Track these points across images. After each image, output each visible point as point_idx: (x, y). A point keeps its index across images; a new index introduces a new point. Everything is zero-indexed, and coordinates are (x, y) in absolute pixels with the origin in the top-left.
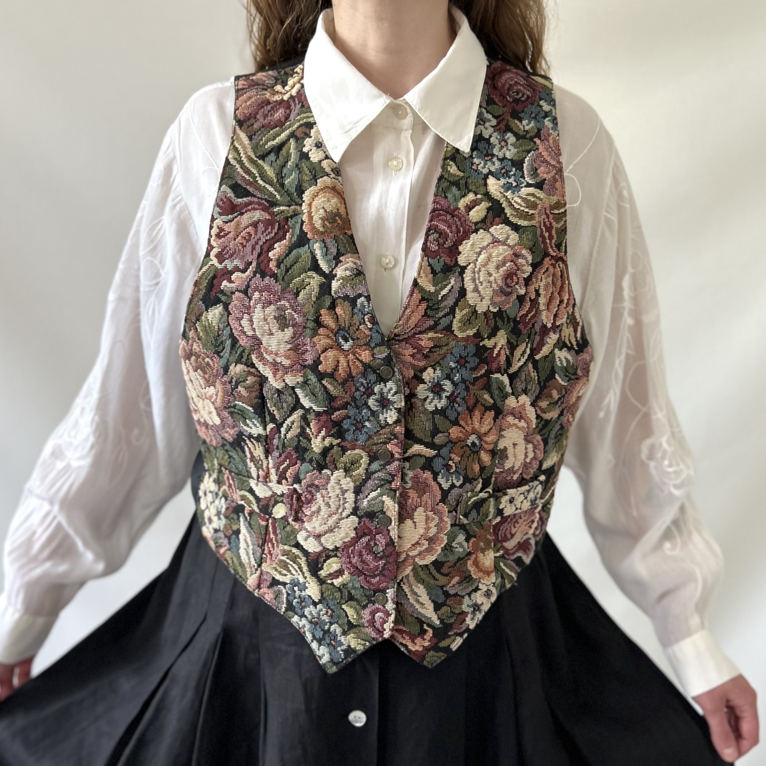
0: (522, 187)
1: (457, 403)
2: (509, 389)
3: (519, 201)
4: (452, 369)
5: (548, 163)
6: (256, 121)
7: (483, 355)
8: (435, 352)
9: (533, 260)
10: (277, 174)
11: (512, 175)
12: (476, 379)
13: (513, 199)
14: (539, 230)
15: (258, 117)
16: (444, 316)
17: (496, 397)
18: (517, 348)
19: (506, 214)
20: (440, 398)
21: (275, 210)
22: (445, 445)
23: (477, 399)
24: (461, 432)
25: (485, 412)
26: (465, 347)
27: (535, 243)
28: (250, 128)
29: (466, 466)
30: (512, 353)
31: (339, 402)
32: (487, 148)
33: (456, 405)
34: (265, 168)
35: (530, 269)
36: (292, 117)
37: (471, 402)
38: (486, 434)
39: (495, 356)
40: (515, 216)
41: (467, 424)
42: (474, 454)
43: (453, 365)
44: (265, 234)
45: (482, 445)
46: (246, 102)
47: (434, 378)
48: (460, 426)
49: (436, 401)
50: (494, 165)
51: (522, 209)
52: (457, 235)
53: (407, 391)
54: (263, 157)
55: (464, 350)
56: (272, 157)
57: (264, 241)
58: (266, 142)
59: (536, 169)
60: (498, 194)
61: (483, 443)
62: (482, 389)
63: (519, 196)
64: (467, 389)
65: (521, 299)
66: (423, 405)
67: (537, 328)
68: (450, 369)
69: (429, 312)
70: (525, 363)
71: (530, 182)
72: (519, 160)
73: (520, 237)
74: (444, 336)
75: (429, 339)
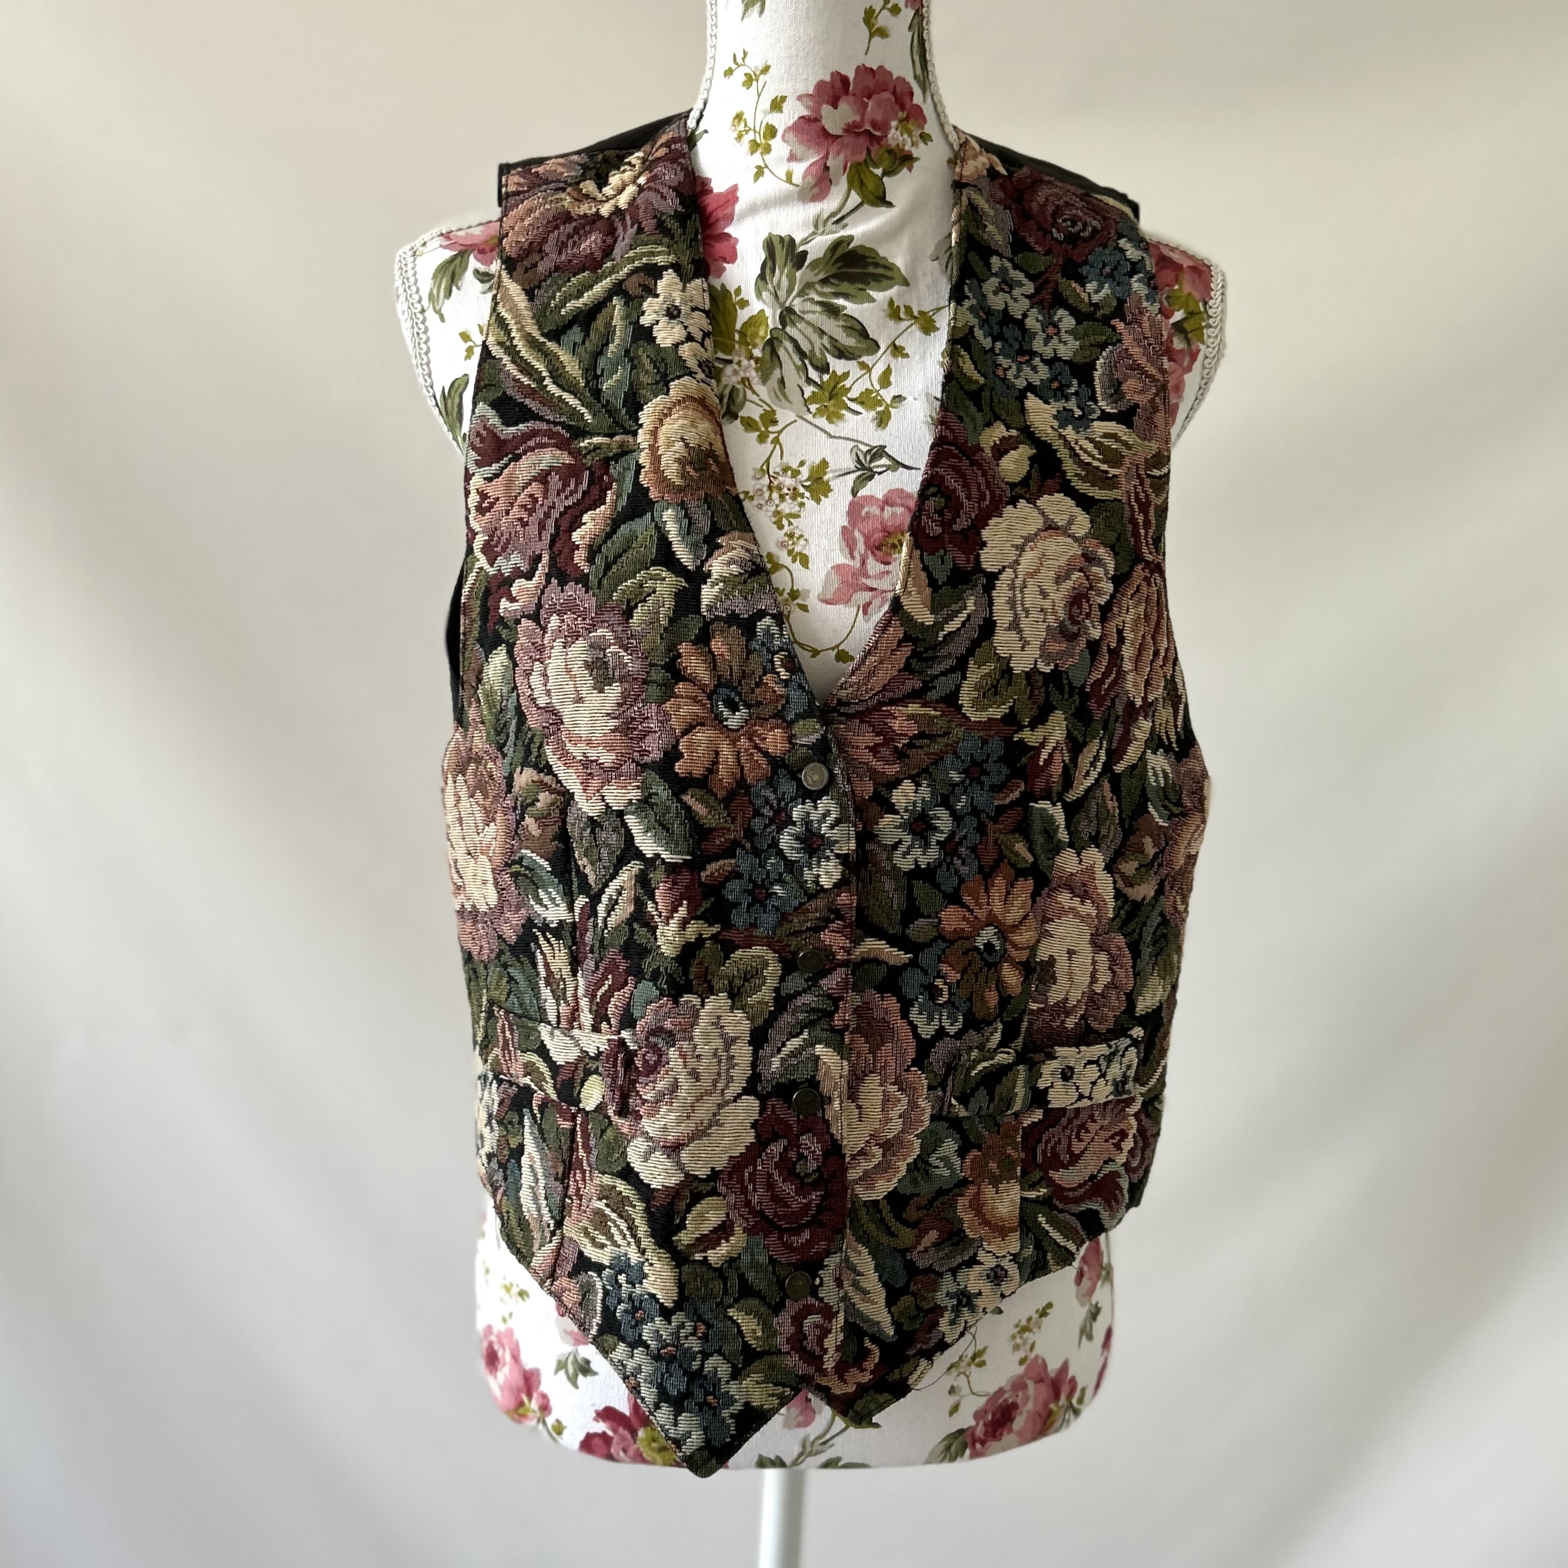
0: (1093, 420)
1: (959, 857)
2: (1063, 835)
3: (1090, 447)
4: (954, 785)
5: (1143, 372)
6: (542, 258)
7: (1019, 761)
8: (921, 747)
9: (1116, 569)
10: (586, 371)
11: (1073, 394)
12: (1001, 810)
13: (1076, 443)
14: (1127, 508)
15: (547, 248)
16: (944, 674)
17: (1038, 850)
18: (1086, 749)
19: (1064, 473)
20: (926, 845)
21: (582, 444)
22: (930, 944)
23: (1001, 852)
24: (964, 918)
25: (1016, 879)
26: (984, 742)
27: (1120, 534)
28: (529, 274)
29: (972, 993)
30: (1074, 760)
31: (719, 842)
32: (1020, 339)
33: (957, 862)
34: (562, 358)
35: (1109, 587)
36: (617, 252)
37: (989, 859)
38: (1015, 927)
39: (1041, 763)
40: (1084, 479)
41: (978, 903)
42: (989, 969)
43: (955, 776)
44: (563, 496)
45: (1006, 951)
46: (522, 220)
47: (915, 803)
48: (963, 905)
49: (917, 852)
50: (1036, 372)
51: (1096, 463)
52: (980, 506)
53: (860, 824)
54: (556, 335)
55: (981, 748)
56: (575, 334)
57: (562, 509)
58: (563, 303)
59: (1120, 384)
60: (1050, 431)
61: (1008, 946)
62: (1012, 832)
63: (1086, 438)
64: (981, 829)
65: (1094, 647)
66: (890, 859)
67: (1119, 708)
68: (950, 786)
69: (914, 662)
70: (1097, 780)
71: (1108, 410)
72: (1083, 364)
73: (1092, 521)
74: (941, 716)
75: (910, 717)
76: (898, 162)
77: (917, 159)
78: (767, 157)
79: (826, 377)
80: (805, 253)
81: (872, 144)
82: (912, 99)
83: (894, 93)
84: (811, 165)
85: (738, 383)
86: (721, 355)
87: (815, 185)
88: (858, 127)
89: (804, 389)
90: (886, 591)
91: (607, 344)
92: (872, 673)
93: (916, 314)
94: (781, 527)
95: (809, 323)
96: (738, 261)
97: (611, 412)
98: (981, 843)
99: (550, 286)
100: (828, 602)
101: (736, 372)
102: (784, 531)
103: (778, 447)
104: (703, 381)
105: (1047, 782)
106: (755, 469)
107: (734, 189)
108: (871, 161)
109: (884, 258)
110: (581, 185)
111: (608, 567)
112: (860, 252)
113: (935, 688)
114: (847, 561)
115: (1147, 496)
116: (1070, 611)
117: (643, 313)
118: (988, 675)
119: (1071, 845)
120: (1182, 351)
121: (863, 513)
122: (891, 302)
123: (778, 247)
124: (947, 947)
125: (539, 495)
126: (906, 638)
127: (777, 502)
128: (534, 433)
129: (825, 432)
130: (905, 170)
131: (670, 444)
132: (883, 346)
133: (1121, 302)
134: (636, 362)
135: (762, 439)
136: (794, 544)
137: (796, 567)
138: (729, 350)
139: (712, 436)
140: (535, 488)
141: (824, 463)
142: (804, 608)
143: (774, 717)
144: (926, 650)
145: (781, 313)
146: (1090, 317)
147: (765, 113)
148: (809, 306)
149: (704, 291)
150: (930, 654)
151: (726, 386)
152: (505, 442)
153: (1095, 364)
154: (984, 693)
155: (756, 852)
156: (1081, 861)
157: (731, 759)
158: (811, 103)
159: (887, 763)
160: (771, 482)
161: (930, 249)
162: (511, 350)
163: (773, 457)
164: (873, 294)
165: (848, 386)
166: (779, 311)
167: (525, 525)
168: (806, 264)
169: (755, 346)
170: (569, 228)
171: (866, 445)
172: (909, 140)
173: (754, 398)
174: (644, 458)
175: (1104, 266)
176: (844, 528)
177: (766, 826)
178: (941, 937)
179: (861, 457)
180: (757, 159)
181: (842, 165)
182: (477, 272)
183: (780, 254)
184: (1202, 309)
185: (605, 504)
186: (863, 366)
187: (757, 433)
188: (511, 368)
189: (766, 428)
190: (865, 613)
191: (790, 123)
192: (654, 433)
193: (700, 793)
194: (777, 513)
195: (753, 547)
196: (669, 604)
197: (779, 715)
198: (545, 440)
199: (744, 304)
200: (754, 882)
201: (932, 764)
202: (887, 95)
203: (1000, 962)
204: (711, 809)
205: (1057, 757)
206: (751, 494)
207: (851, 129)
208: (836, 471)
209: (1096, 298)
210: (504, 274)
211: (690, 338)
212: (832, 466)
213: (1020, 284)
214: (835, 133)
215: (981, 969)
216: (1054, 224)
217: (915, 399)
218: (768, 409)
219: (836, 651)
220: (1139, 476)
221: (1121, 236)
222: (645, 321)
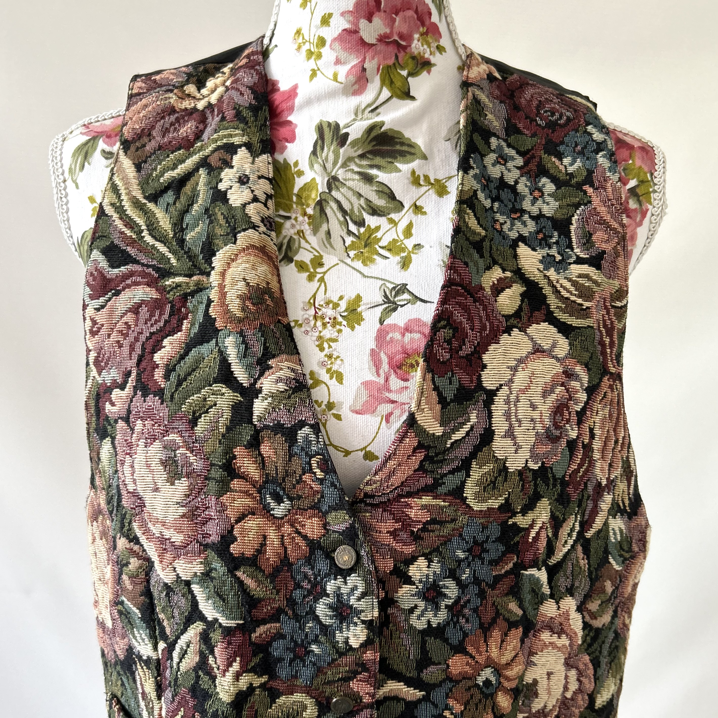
0: (570, 264)
1: (464, 616)
2: (546, 590)
3: (568, 285)
4: (459, 561)
5: (609, 226)
6: (150, 141)
7: (513, 540)
8: (433, 531)
9: (589, 382)
10: (175, 225)
11: (554, 243)
12: (498, 579)
13: (558, 282)
14: (597, 333)
15: (154, 133)
16: (452, 472)
17: (526, 604)
18: (564, 525)
19: (549, 306)
20: (437, 608)
21: (167, 283)
22: (440, 684)
23: (498, 611)
24: (467, 664)
25: (509, 630)
26: (484, 527)
27: (592, 354)
28: (139, 152)
30: (556, 535)
31: (266, 609)
32: (513, 200)
33: (462, 621)
34: (158, 215)
35: (584, 397)
36: (205, 136)
37: (487, 617)
38: (508, 665)
39: (530, 540)
40: (564, 311)
42: (487, 699)
43: (461, 554)
44: (149, 324)
45: (500, 683)
47: (427, 576)
49: (430, 615)
50: (526, 226)
51: (573, 298)
52: (481, 335)
53: (382, 594)
54: (154, 198)
55: (483, 531)
56: (169, 197)
57: (148, 335)
58: (162, 174)
59: (591, 235)
60: (537, 272)
61: (502, 680)
62: (507, 595)
63: (565, 278)
64: (482, 594)
65: (572, 445)
66: (407, 620)
67: (590, 488)
68: (456, 561)
69: (427, 465)
70: (573, 546)
71: (582, 255)
72: (562, 220)
73: (570, 345)
74: (449, 505)
75: (424, 507)
76: (419, 66)
77: (434, 65)
78: (319, 62)
79: (362, 230)
80: (347, 135)
81: (399, 52)
82: (430, 18)
83: (416, 12)
84: (352, 68)
85: (295, 234)
86: (282, 213)
87: (356, 83)
88: (388, 37)
89: (346, 239)
90: (404, 404)
91: (192, 204)
92: (392, 473)
93: (432, 181)
94: (322, 349)
95: (349, 188)
96: (296, 141)
97: (191, 257)
98: (481, 605)
99: (154, 160)
100: (357, 412)
101: (293, 226)
102: (324, 353)
103: (323, 284)
104: (264, 233)
105: (535, 554)
106: (304, 302)
107: (295, 88)
108: (397, 64)
109: (410, 140)
110: (185, 88)
111: (179, 384)
112: (390, 134)
113: (444, 483)
114: (374, 378)
115: (612, 323)
116: (554, 419)
117: (221, 180)
118: (488, 473)
119: (552, 596)
120: (635, 210)
121: (388, 338)
122: (413, 172)
123: (326, 130)
124: (453, 686)
125: (131, 323)
126: (420, 446)
127: (320, 329)
128: (131, 274)
129: (360, 273)
130: (425, 73)
131: (234, 283)
132: (407, 206)
133: (590, 173)
134: (213, 218)
135: (311, 278)
136: (332, 363)
137: (333, 383)
138: (288, 208)
139: (270, 276)
140: (129, 318)
141: (359, 298)
142: (338, 417)
143: (312, 508)
144: (437, 455)
145: (328, 181)
146: (566, 183)
147: (317, 28)
148: (350, 175)
149: (269, 163)
150: (440, 457)
151: (285, 237)
152: (110, 280)
153: (571, 220)
154: (485, 488)
155: (297, 618)
156: (559, 608)
157: (277, 542)
158: (351, 18)
159: (405, 544)
160: (316, 312)
161: (444, 132)
162: (120, 210)
163: (319, 292)
164: (399, 166)
165: (379, 237)
166: (326, 179)
167: (120, 346)
168: (348, 143)
169: (308, 206)
170: (173, 118)
171: (392, 283)
172: (428, 50)
173: (308, 246)
174: (214, 295)
175: (576, 145)
176: (372, 350)
177: (305, 597)
178: (449, 678)
179: (388, 293)
180: (312, 64)
181: (376, 66)
182: (103, 151)
183: (328, 135)
184: (650, 179)
185: (181, 331)
186: (391, 221)
187: (308, 273)
188: (119, 224)
189: (315, 268)
190: (387, 421)
191: (336, 34)
192: (223, 274)
193: (250, 570)
194: (320, 338)
195: (298, 367)
196: (227, 415)
197: (315, 507)
198: (139, 279)
199: (300, 173)
200: (296, 642)
201: (441, 544)
202: (410, 13)
203: (496, 692)
204: (259, 582)
205: (543, 535)
206: (300, 322)
207: (382, 39)
208: (368, 304)
209: (571, 169)
210: (121, 153)
211: (255, 199)
212: (364, 300)
213: (513, 159)
214: (370, 42)
215: (480, 701)
216: (538, 114)
217: (431, 247)
218: (317, 254)
219: (364, 451)
220: (606, 307)
221: (588, 124)
222: (222, 186)
